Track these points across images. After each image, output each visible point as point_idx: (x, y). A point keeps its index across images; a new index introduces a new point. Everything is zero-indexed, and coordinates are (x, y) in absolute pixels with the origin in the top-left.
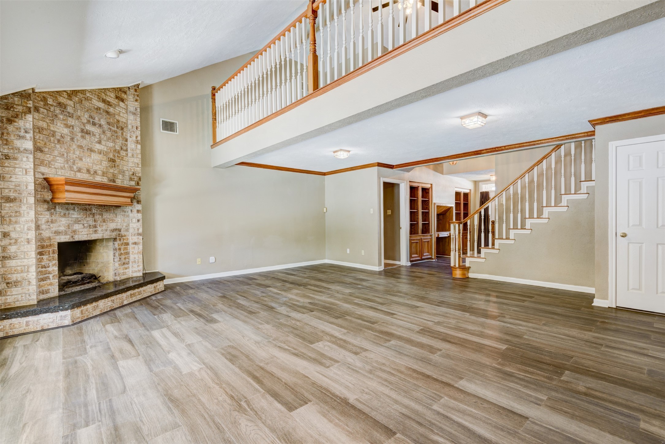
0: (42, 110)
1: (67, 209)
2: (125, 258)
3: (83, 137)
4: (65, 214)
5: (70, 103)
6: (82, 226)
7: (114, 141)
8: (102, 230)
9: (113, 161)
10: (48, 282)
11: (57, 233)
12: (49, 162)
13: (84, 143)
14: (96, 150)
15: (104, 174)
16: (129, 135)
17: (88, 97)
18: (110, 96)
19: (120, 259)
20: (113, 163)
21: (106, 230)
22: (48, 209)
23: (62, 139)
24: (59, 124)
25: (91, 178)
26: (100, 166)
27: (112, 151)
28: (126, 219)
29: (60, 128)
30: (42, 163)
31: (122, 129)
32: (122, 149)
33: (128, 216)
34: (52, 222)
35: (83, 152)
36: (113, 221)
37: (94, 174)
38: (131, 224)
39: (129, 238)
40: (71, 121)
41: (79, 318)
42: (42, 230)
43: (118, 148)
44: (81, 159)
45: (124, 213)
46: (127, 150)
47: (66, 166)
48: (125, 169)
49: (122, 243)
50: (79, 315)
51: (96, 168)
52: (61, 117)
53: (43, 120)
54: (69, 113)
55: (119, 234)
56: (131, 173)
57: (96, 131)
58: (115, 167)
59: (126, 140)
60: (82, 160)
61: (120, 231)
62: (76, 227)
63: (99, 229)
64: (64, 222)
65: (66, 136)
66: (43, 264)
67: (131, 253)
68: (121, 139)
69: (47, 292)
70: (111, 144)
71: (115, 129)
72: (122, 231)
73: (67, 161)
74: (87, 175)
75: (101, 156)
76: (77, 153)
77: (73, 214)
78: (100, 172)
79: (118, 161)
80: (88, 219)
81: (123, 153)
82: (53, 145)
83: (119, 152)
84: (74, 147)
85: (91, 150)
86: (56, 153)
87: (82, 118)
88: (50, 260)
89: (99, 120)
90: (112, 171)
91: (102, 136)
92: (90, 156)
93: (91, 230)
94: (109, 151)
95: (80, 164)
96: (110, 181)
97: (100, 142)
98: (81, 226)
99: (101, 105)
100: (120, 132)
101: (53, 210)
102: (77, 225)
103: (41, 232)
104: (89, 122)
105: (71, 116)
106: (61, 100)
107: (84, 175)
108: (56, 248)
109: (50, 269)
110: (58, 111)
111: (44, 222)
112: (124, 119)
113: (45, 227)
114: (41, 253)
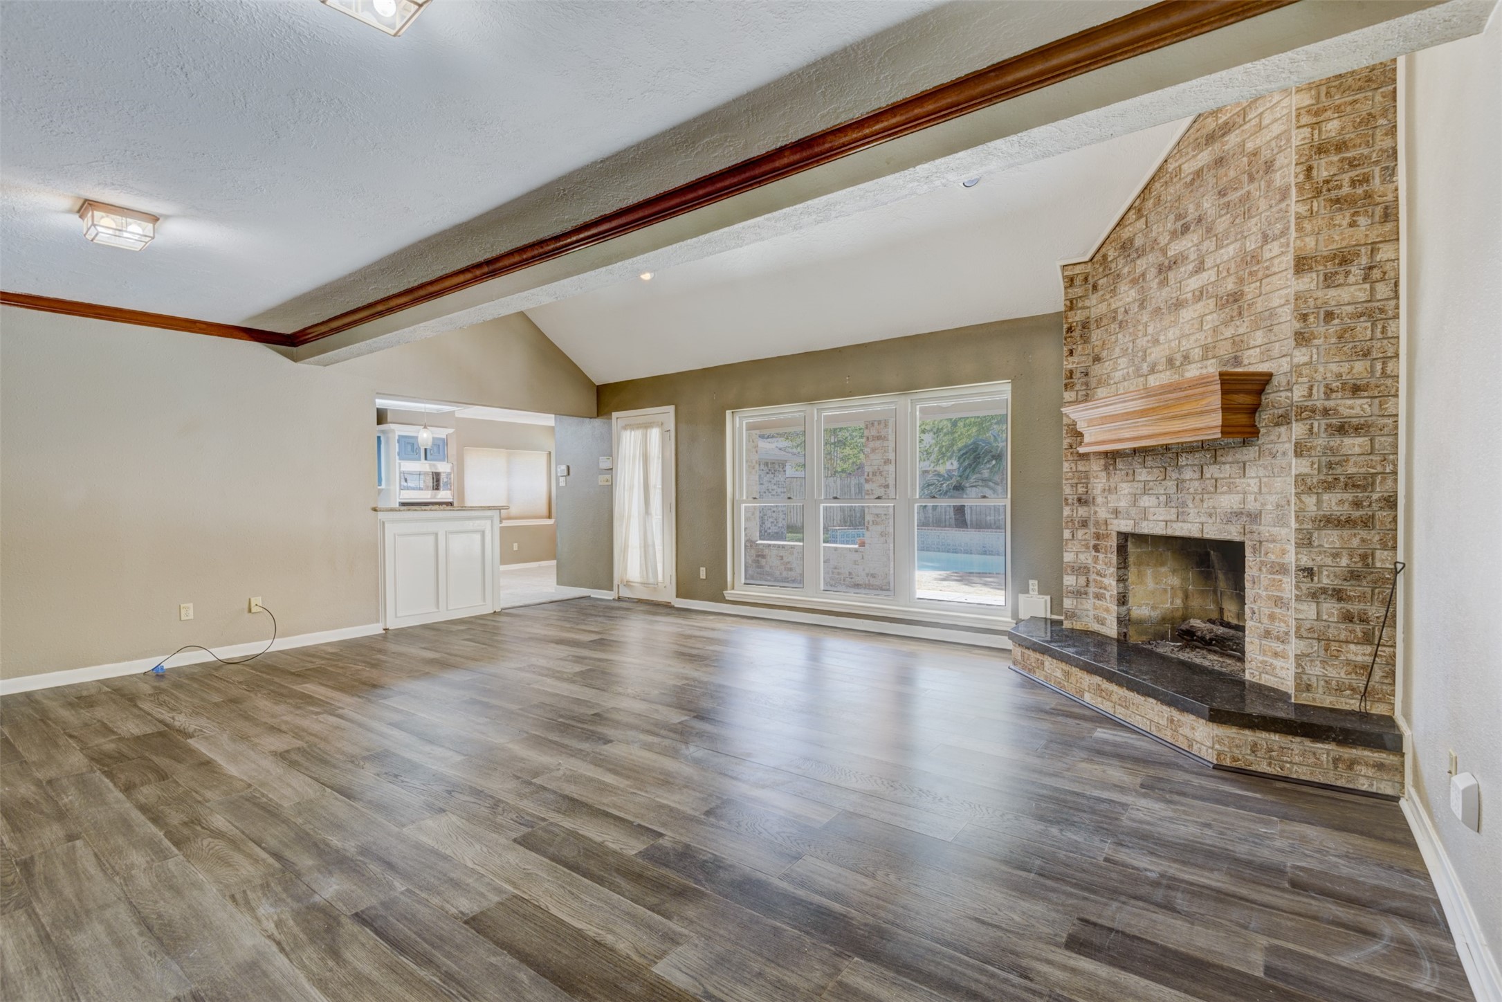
0: (1101, 282)
1: (1132, 464)
2: (1271, 617)
3: (1162, 283)
4: (1128, 475)
5: (1141, 222)
6: (1157, 501)
7: (1241, 234)
9: (1236, 297)
10: (1105, 604)
11: (1116, 513)
12: (1109, 376)
13: (1163, 297)
15: (1208, 350)
17: (1171, 171)
20: (1236, 306)
21: (1211, 516)
22: (1107, 467)
23: (1127, 317)
24: (1122, 289)
25: (1177, 375)
26: (1199, 336)
27: (1233, 270)
28: (1278, 482)
29: (1127, 294)
30: (1100, 382)
31: (1269, 166)
32: (1266, 239)
33: (1287, 469)
34: (1110, 490)
35: (1161, 320)
36: (1232, 487)
37: (1182, 364)
39: (1287, 546)
40: (1141, 265)
42: (1098, 505)
43: (1251, 245)
44: (1156, 341)
45: (1269, 460)
46: (1286, 230)
48: (1275, 302)
49: (1262, 562)
51: (1186, 345)
52: (1126, 270)
53: (1102, 299)
54: (1137, 250)
55: (1251, 531)
57: (1191, 244)
58: (1240, 314)
60: (1158, 341)
61: (1256, 521)
62: (1146, 501)
63: (1192, 509)
64: (1127, 491)
65: (1132, 307)
66: (1098, 567)
70: (1231, 248)
71: (1246, 188)
72: (1262, 519)
73: (1132, 360)
74: (1168, 373)
75: (1201, 304)
76: (1151, 330)
77: (1141, 473)
78: (1196, 353)
79: (1251, 288)
80: (1166, 483)
82: (1114, 338)
84: (1146, 318)
85: (1179, 305)
87: (1161, 239)
88: (1108, 564)
89: (1198, 206)
90: (1229, 332)
91: (1206, 245)
92: (1175, 322)
93: (1175, 510)
94: (1225, 274)
95: (1155, 354)
97: (1199, 268)
98: (1153, 500)
99: (1205, 157)
101: (1112, 468)
102: (1146, 498)
103: (1096, 509)
104: (1174, 235)
105: (1141, 252)
106: (1125, 232)
107: (1162, 375)
108: (1115, 543)
109: (1108, 581)
110: (1121, 263)
111: (1099, 492)
112: (1275, 126)
113: (1099, 500)
114: (1096, 548)
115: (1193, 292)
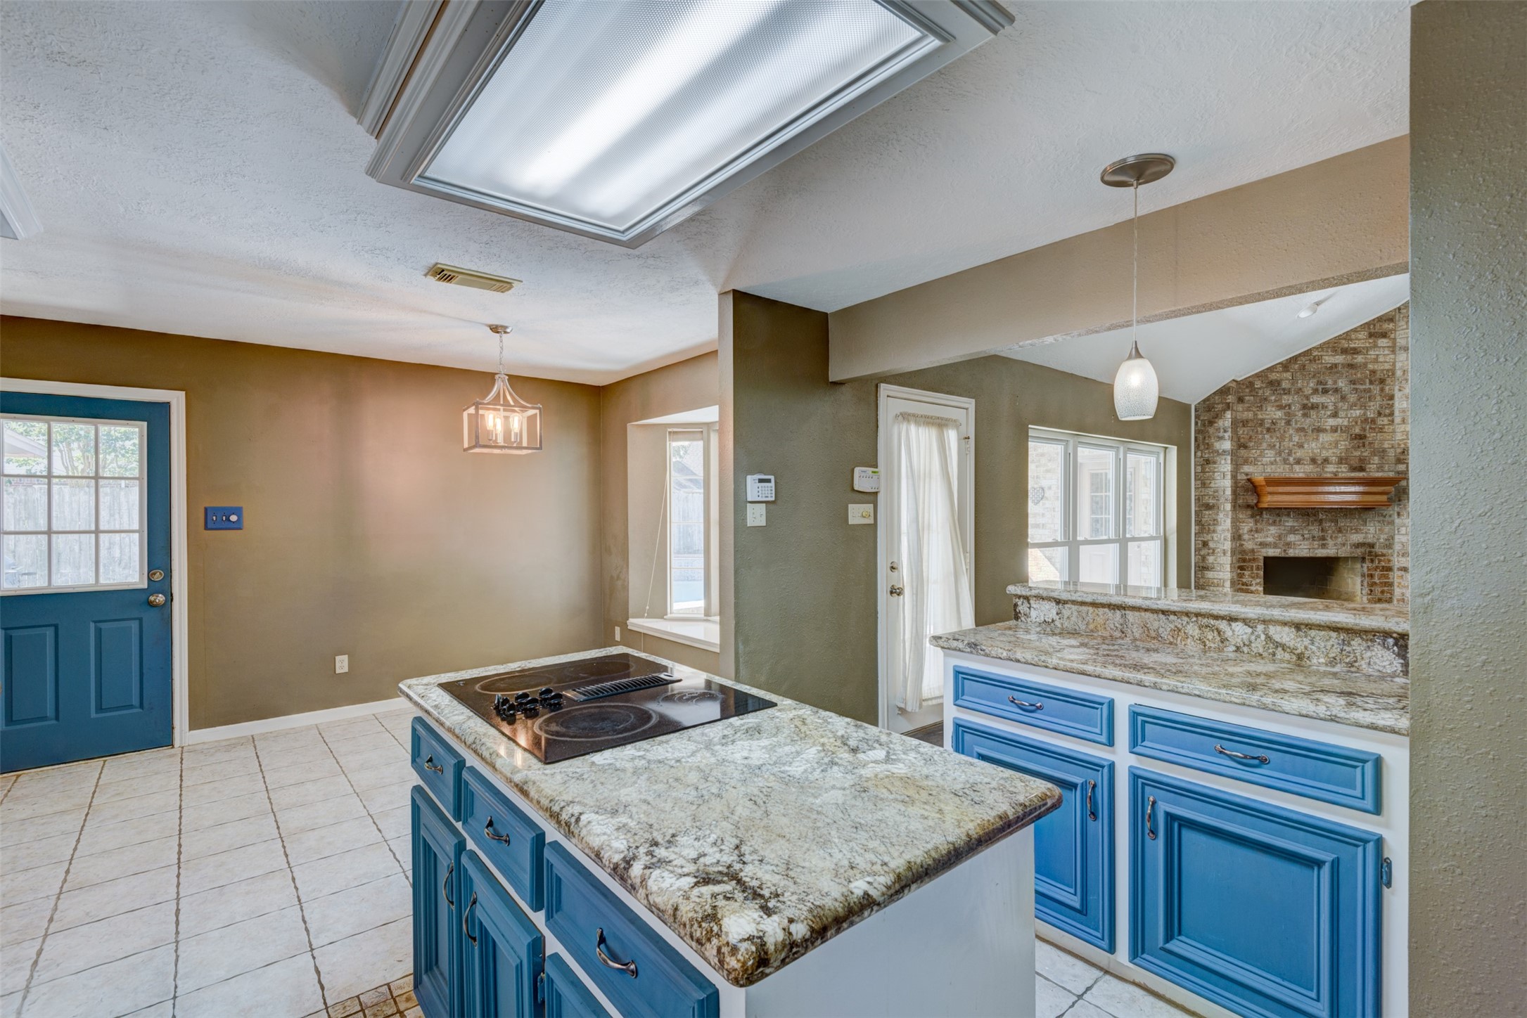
0: (1247, 398)
1: (1278, 515)
2: (1382, 592)
3: (1305, 415)
4: (1274, 522)
5: (1288, 375)
6: (1301, 538)
7: (1364, 407)
8: (1335, 545)
9: (1361, 437)
11: (1263, 545)
12: (1255, 459)
13: (1306, 423)
14: (1328, 428)
15: (1341, 461)
16: (1397, 388)
17: (1315, 357)
18: (1356, 339)
19: (1371, 591)
20: (1361, 441)
21: (1344, 545)
22: (1252, 516)
23: (1273, 427)
24: (1269, 409)
25: (1319, 469)
26: (1335, 451)
27: (1359, 423)
28: (1387, 529)
29: (1272, 413)
30: (1246, 462)
31: (1382, 381)
32: (1380, 414)
33: (1392, 523)
34: (1257, 531)
35: (1305, 436)
36: (1357, 531)
37: (1322, 463)
38: (1396, 537)
39: (1392, 558)
40: (1286, 399)
42: (1244, 540)
43: (1370, 415)
44: (1301, 446)
45: (1381, 518)
46: (1392, 414)
47: (1278, 459)
48: (1386, 446)
49: (1377, 567)
51: (1325, 454)
52: (1273, 398)
53: (1248, 409)
54: (1284, 389)
55: (1370, 552)
56: (1399, 451)
57: (1329, 401)
58: (1364, 446)
59: (1392, 397)
60: (1303, 447)
61: (1373, 548)
62: (1291, 538)
63: (1330, 542)
64: (1273, 532)
65: (1279, 421)
66: (1244, 580)
67: (1396, 584)
68: (1378, 398)
70: (1358, 412)
71: (1367, 386)
72: (1377, 546)
73: (1280, 453)
74: (1311, 466)
75: (1336, 434)
76: (1296, 439)
77: (1288, 521)
78: (1334, 459)
79: (1371, 436)
80: (1311, 528)
81: (1383, 421)
82: (1260, 437)
83: (1373, 421)
84: (1291, 431)
85: (1319, 430)
86: (1264, 445)
87: (1305, 390)
88: (1252, 577)
89: (1335, 382)
90: (1357, 453)
91: (1340, 404)
92: (1317, 439)
93: (1315, 543)
94: (1353, 423)
95: (1299, 453)
96: (1354, 469)
97: (1335, 415)
98: (1299, 537)
99: (1339, 359)
100: (1376, 389)
101: (1258, 517)
102: (1292, 536)
103: (1243, 542)
104: (1315, 391)
105: (1287, 392)
106: (1273, 376)
107: (1306, 467)
108: (1261, 564)
109: (1253, 588)
110: (1268, 393)
111: (1245, 531)
112: (1386, 364)
113: (1246, 537)
114: (1241, 568)
115: (1331, 426)
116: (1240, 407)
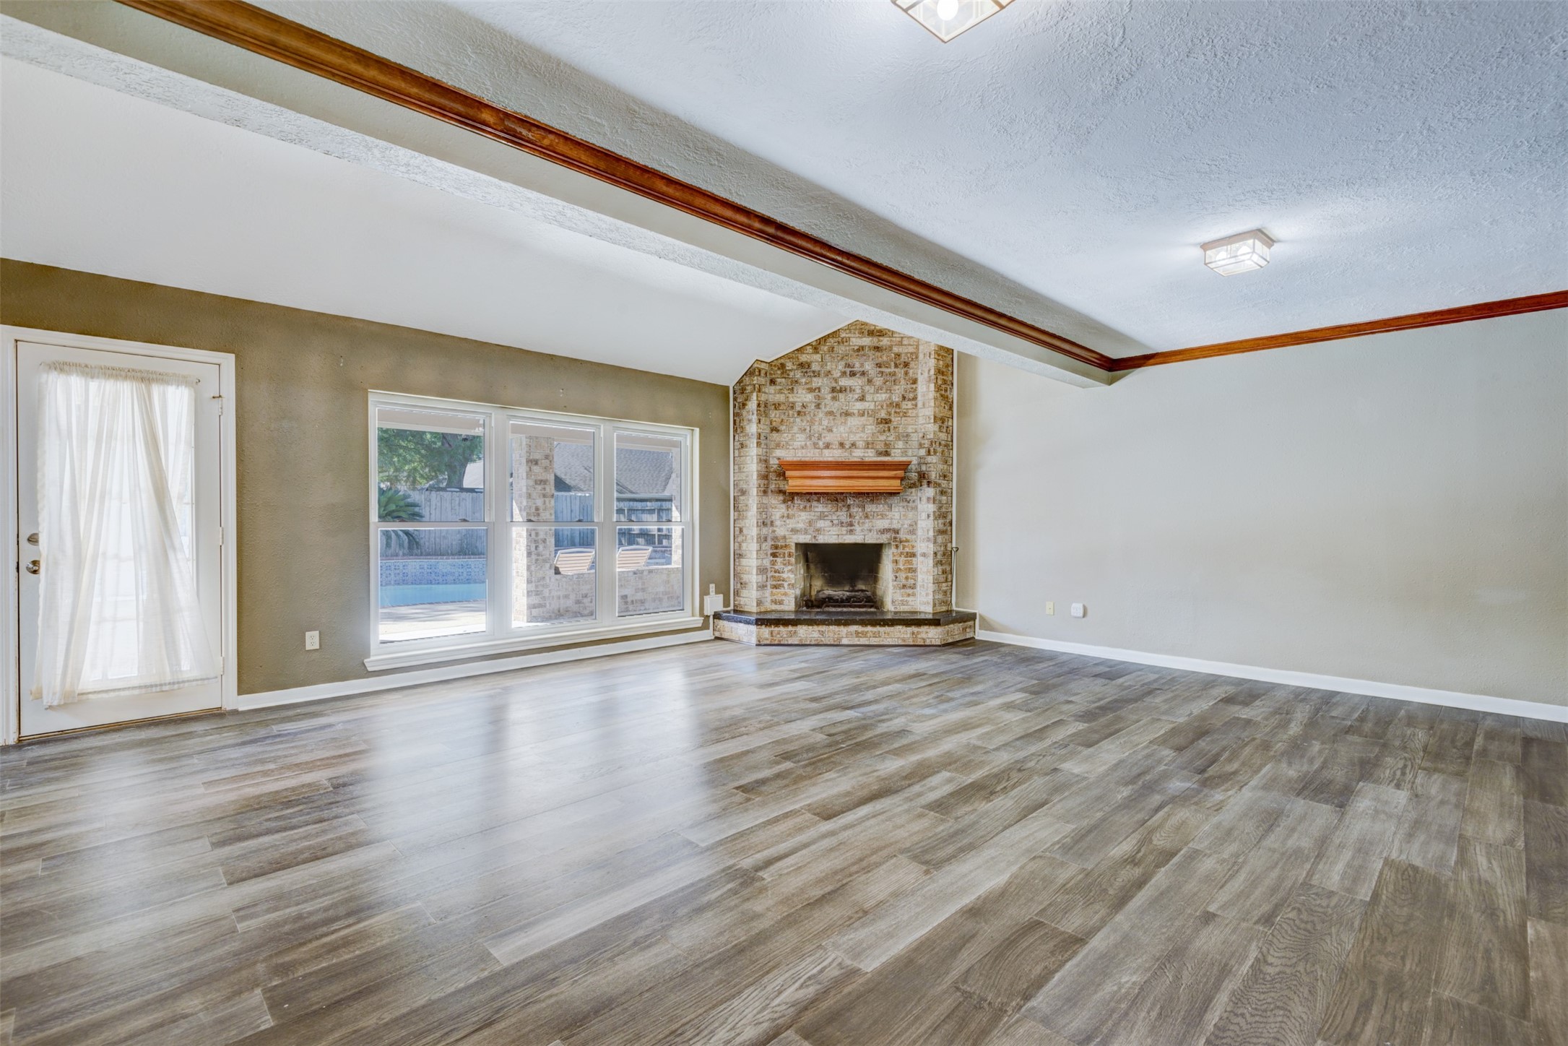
0: (779, 380)
1: (809, 501)
2: (907, 578)
3: (834, 398)
4: (805, 507)
5: (818, 357)
6: (831, 524)
7: (890, 391)
8: (862, 530)
9: (887, 421)
10: (782, 590)
11: (794, 531)
12: (787, 443)
13: (835, 406)
14: (856, 412)
15: (868, 445)
16: (920, 371)
17: (843, 338)
19: (896, 577)
20: (887, 426)
21: (870, 531)
22: (784, 502)
23: (804, 410)
24: (800, 391)
25: (847, 454)
26: (862, 435)
27: (885, 407)
28: (910, 514)
29: (802, 396)
30: (778, 446)
31: (906, 365)
32: (904, 398)
33: (915, 508)
34: (788, 517)
35: (834, 419)
36: (883, 516)
37: (850, 447)
38: (919, 522)
39: (915, 544)
40: (817, 382)
41: (767, 639)
42: (778, 526)
43: (896, 398)
44: (830, 431)
45: (905, 504)
46: (915, 398)
47: (808, 443)
48: (910, 430)
49: (901, 553)
50: (767, 636)
51: (853, 438)
52: (803, 380)
53: (780, 392)
54: (814, 372)
55: (895, 538)
56: (921, 435)
57: (856, 384)
58: (889, 430)
59: (915, 381)
60: (832, 431)
61: (898, 533)
62: (821, 524)
63: (857, 528)
64: (804, 518)
65: (809, 405)
66: (776, 567)
67: (919, 570)
68: (903, 382)
69: (781, 603)
70: (884, 396)
71: (893, 369)
72: (901, 532)
73: (810, 437)
74: (840, 451)
75: (863, 418)
76: (825, 423)
77: (817, 507)
78: (861, 444)
79: (895, 420)
80: (838, 513)
81: (907, 405)
82: (792, 419)
83: (898, 405)
84: (821, 415)
85: (847, 414)
86: (795, 429)
87: (833, 372)
88: (785, 565)
89: (862, 365)
90: (883, 438)
91: (867, 388)
92: (845, 423)
93: (845, 528)
94: (880, 407)
95: (829, 438)
96: (880, 454)
97: (862, 399)
98: (828, 523)
99: (867, 341)
100: (900, 372)
101: (790, 503)
102: (822, 521)
103: (775, 529)
104: (844, 373)
105: (817, 374)
106: (804, 358)
107: (835, 451)
108: (796, 550)
109: (785, 575)
110: (798, 375)
111: (777, 517)
112: (910, 347)
113: (778, 523)
114: (774, 555)
115: (859, 410)
116: (772, 389)
